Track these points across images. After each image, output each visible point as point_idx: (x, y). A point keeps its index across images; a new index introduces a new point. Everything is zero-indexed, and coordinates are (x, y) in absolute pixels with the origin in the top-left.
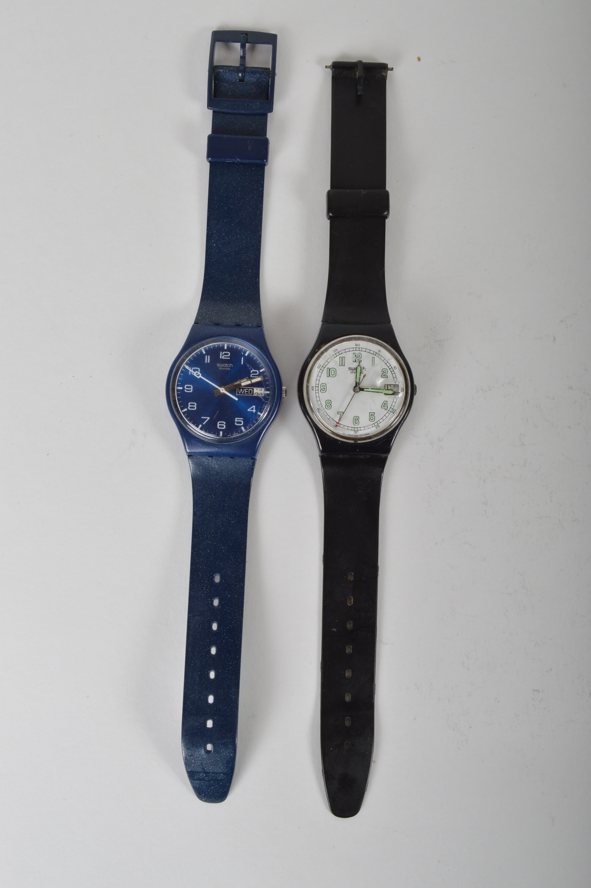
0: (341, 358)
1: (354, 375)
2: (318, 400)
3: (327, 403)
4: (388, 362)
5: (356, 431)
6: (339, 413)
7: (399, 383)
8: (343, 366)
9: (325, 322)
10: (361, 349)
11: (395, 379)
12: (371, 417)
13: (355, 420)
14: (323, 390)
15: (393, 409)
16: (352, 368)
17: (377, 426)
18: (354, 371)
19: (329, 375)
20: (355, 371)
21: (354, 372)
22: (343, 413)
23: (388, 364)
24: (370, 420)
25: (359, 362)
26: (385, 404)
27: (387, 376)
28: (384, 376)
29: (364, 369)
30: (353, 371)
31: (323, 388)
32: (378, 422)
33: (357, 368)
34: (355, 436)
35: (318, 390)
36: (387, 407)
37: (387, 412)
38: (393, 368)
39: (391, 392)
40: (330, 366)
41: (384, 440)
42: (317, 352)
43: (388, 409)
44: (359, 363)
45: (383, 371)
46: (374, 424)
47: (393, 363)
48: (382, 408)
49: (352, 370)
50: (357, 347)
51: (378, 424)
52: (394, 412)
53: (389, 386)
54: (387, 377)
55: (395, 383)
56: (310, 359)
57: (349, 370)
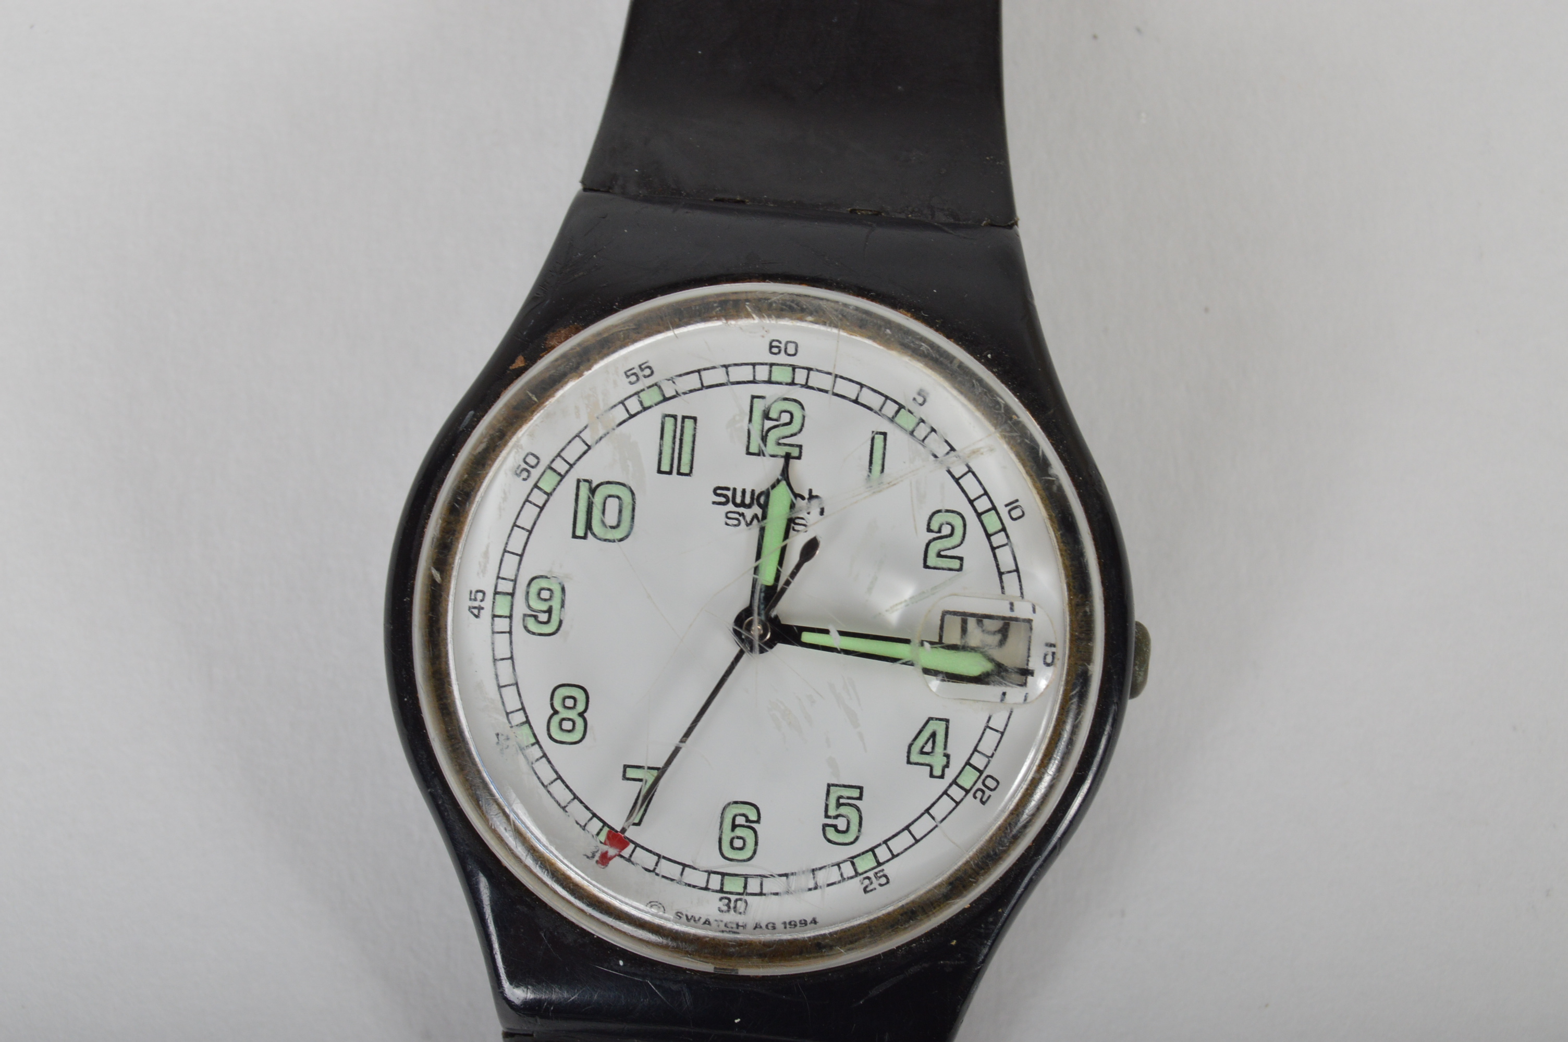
0: (669, 422)
1: (746, 536)
2: (505, 677)
3: (558, 706)
4: (970, 470)
5: (733, 898)
6: (631, 773)
7: (1034, 611)
8: (679, 473)
10: (801, 375)
11: (1011, 580)
12: (836, 817)
13: (734, 827)
14: (543, 617)
15: (981, 772)
16: (735, 490)
17: (871, 874)
18: (749, 513)
19: (589, 526)
20: (756, 510)
21: (748, 519)
22: (660, 774)
23: (968, 482)
24: (831, 834)
25: (788, 457)
26: (933, 735)
27: (961, 559)
28: (939, 555)
29: (814, 500)
30: (741, 510)
31: (544, 607)
32: (883, 853)
33: (767, 494)
34: (722, 927)
35: (510, 617)
36: (947, 756)
37: (945, 793)
38: (1004, 512)
39: (972, 665)
40: (595, 468)
41: (913, 970)
42: (519, 373)
43: (950, 774)
44: (781, 461)
45: (934, 526)
46: (852, 861)
47: (1005, 476)
48: (909, 762)
49: (736, 505)
50: (782, 358)
53: (972, 622)
54: (956, 564)
55: (1012, 609)
56: (472, 413)
57: (714, 503)
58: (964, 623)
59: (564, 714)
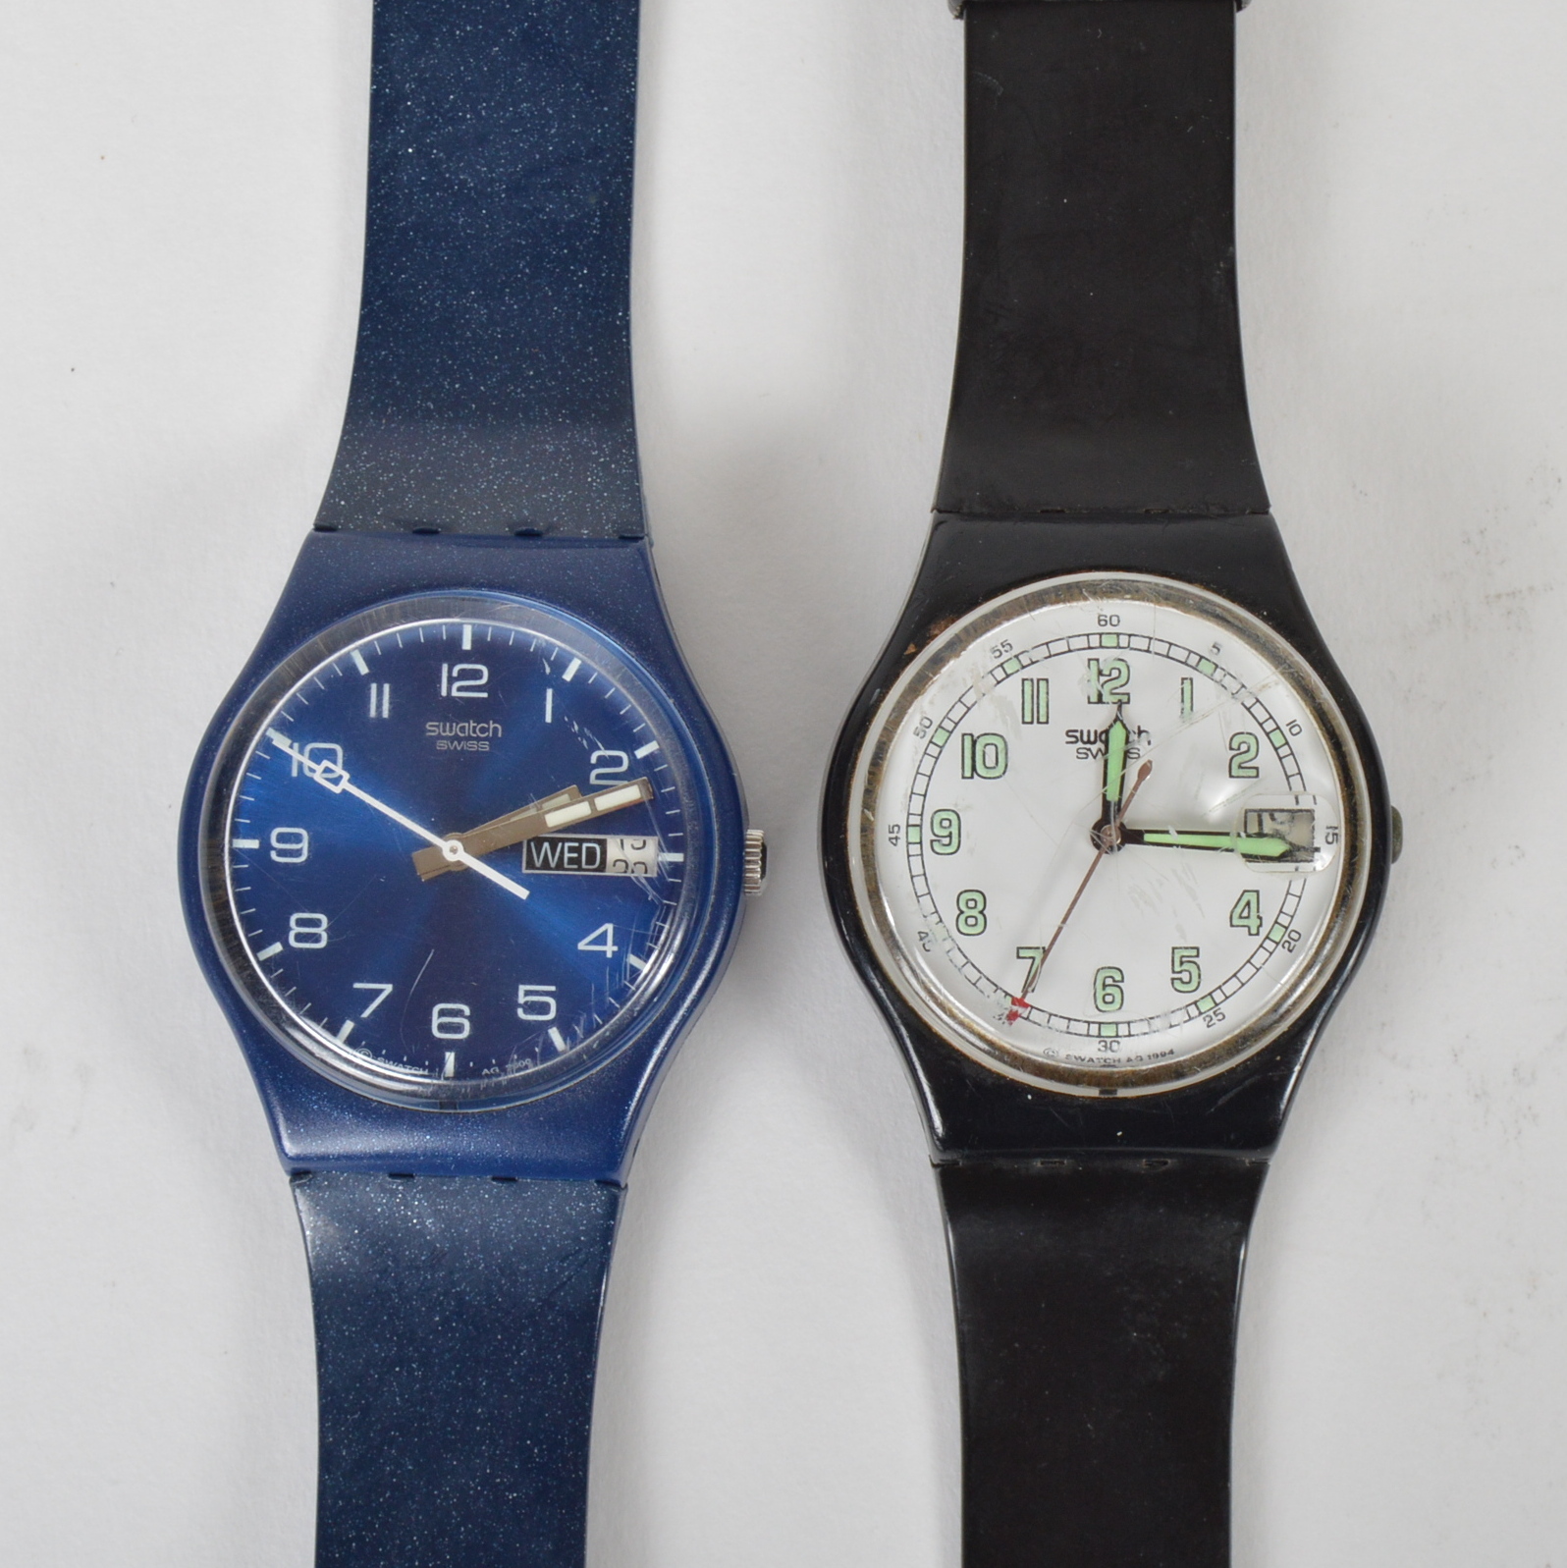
0: (1028, 684)
1: (1094, 766)
2: (922, 889)
3: (963, 908)
4: (1258, 701)
5: (1109, 1040)
6: (1023, 953)
7: (1315, 803)
8: (1039, 722)
9: (946, 512)
10: (1124, 640)
11: (1296, 781)
12: (1180, 972)
13: (1105, 986)
14: (946, 841)
15: (1286, 928)
16: (1082, 732)
17: (1210, 1013)
18: (1094, 748)
19: (974, 769)
21: (1094, 752)
22: (1046, 952)
23: (1257, 710)
24: (1178, 985)
25: (1120, 704)
26: (1248, 904)
27: (1257, 768)
28: (1240, 767)
29: (1143, 735)
30: (1088, 746)
31: (946, 833)
32: (1218, 996)
33: (1107, 732)
34: (1103, 1063)
35: (921, 843)
36: (1260, 918)
37: (1260, 946)
38: (1286, 730)
39: (1276, 848)
40: (974, 724)
41: (1247, 1083)
42: (912, 657)
43: (1264, 932)
44: (1116, 706)
45: (1235, 746)
46: (1195, 1003)
47: (1286, 704)
48: (1232, 926)
49: (1084, 743)
50: (1108, 629)
51: (1217, 1005)
52: (1293, 943)
53: (1266, 817)
54: (1253, 773)
55: (1297, 802)
56: (878, 690)
57: (1068, 743)
58: (1260, 816)
59: (968, 912)
